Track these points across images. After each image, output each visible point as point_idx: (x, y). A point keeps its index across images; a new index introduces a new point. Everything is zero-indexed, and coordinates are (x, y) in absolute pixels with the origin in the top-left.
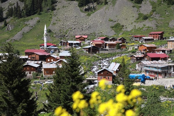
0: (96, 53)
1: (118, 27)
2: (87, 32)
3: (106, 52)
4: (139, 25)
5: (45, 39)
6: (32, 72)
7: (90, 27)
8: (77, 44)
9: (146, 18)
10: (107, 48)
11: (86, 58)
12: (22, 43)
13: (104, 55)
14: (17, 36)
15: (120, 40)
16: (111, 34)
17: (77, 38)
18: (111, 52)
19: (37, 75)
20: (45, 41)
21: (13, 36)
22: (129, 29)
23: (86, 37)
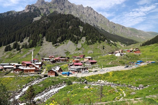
0: (55, 63)
1: (67, 53)
2: (55, 55)
3: (60, 63)
4: (76, 52)
5: (32, 57)
6: (20, 71)
7: (56, 53)
8: (48, 59)
9: (79, 49)
10: (61, 61)
11: (49, 65)
12: (25, 59)
13: (59, 64)
14: (24, 56)
15: (67, 58)
16: (65, 55)
17: (49, 57)
18: (62, 63)
19: (21, 73)
20: (32, 58)
21: (22, 56)
22: (72, 54)
23: (54, 56)
